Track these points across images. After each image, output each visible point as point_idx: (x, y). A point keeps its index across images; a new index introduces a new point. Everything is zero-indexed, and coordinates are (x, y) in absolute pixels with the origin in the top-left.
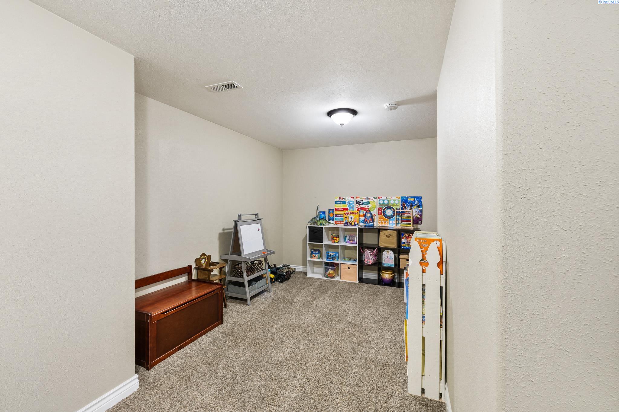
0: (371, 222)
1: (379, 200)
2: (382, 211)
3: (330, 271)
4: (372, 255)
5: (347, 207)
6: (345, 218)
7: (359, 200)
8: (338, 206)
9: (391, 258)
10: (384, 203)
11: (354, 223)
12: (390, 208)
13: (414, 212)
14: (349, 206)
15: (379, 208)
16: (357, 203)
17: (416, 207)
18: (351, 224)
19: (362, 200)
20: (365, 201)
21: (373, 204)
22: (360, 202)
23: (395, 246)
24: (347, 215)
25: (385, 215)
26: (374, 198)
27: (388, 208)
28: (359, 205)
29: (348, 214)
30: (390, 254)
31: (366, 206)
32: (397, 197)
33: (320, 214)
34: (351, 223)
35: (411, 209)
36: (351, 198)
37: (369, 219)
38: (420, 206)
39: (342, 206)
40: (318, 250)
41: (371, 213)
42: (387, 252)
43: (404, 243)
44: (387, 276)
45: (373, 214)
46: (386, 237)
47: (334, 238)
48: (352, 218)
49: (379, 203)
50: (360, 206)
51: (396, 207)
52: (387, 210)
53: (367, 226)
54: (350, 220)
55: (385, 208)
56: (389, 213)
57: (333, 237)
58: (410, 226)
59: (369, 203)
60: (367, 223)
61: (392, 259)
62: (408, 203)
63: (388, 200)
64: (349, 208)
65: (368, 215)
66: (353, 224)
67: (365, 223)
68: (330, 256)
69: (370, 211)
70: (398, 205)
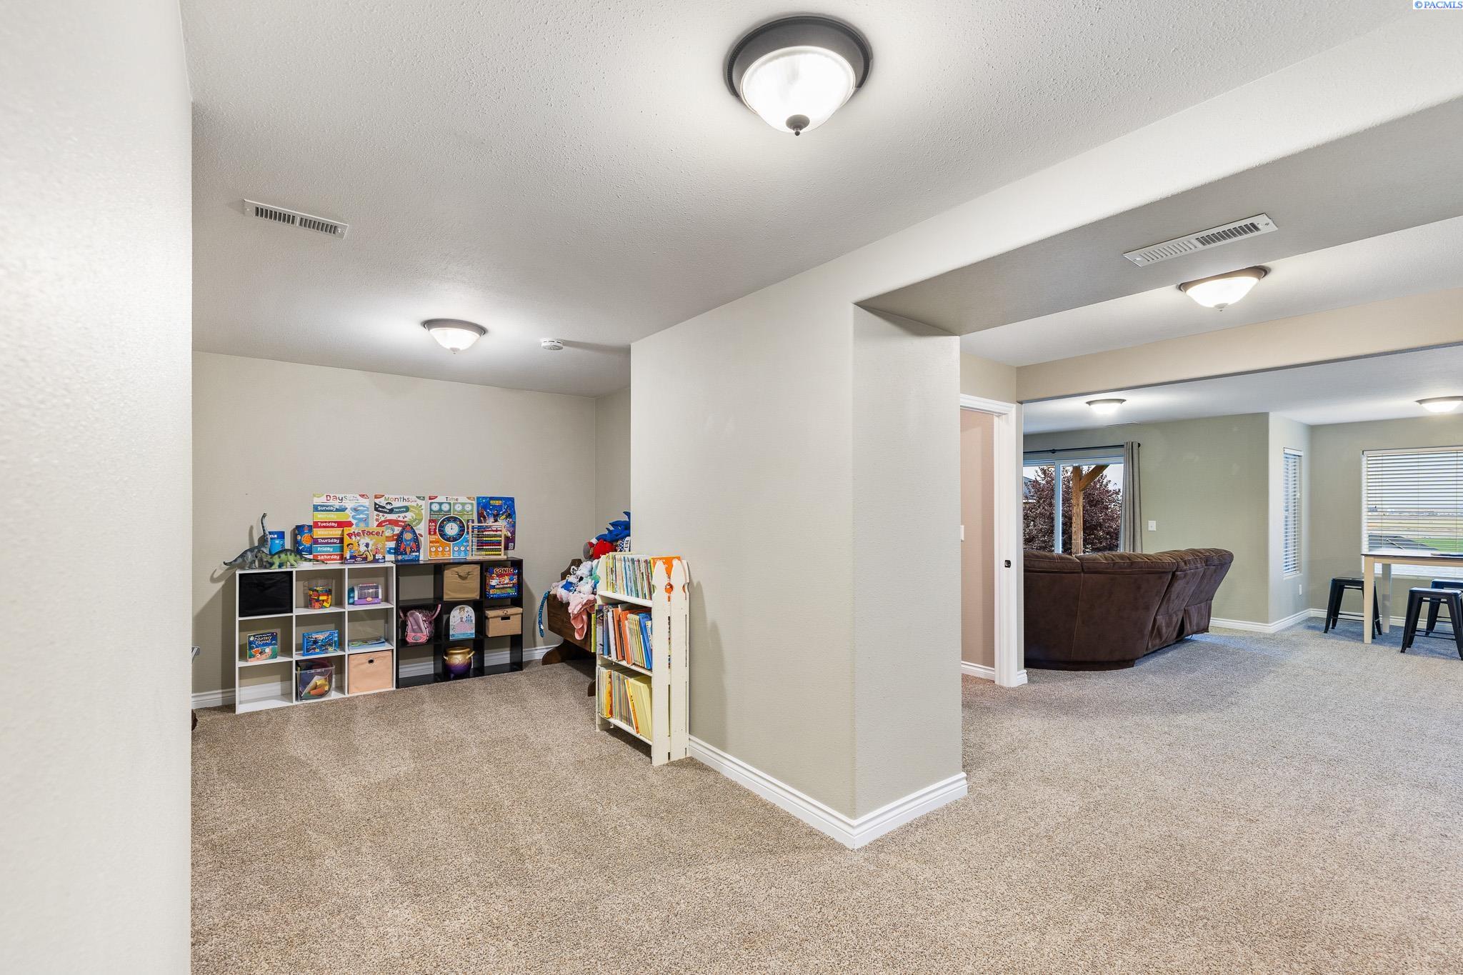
0: (414, 552)
1: (431, 504)
2: (437, 528)
3: (318, 680)
4: (425, 621)
5: (351, 519)
6: (348, 545)
7: (382, 502)
8: (321, 516)
9: (469, 620)
10: (440, 510)
11: (374, 556)
12: (455, 519)
13: (500, 526)
14: (353, 517)
15: (430, 521)
16: (376, 509)
17: (504, 516)
18: (365, 559)
19: (390, 503)
20: (396, 504)
21: (417, 512)
22: (384, 507)
23: (476, 595)
24: (353, 537)
25: (443, 535)
26: (418, 498)
27: (449, 519)
28: (381, 514)
29: (358, 534)
30: (467, 612)
31: (399, 517)
32: (469, 498)
33: (271, 539)
34: (364, 556)
35: (496, 521)
36: (359, 497)
37: (409, 545)
38: (511, 515)
39: (335, 517)
40: (273, 633)
41: (414, 531)
42: (460, 609)
43: (493, 587)
44: (458, 659)
45: (417, 532)
46: (459, 580)
47: (321, 598)
48: (367, 545)
49: (431, 510)
50: (383, 516)
51: (467, 519)
52: (448, 525)
53: (408, 561)
54: (363, 549)
55: (444, 521)
56: (452, 529)
57: (319, 595)
58: (500, 555)
59: (407, 509)
60: (406, 554)
61: (472, 621)
62: (490, 510)
63: (450, 504)
64: (354, 522)
65: (408, 536)
66: (370, 558)
67: (401, 554)
68: (315, 642)
69: (412, 528)
70: (471, 510)
